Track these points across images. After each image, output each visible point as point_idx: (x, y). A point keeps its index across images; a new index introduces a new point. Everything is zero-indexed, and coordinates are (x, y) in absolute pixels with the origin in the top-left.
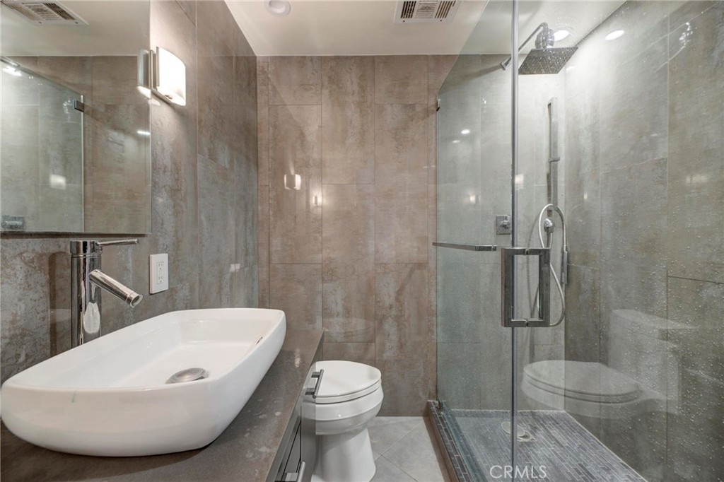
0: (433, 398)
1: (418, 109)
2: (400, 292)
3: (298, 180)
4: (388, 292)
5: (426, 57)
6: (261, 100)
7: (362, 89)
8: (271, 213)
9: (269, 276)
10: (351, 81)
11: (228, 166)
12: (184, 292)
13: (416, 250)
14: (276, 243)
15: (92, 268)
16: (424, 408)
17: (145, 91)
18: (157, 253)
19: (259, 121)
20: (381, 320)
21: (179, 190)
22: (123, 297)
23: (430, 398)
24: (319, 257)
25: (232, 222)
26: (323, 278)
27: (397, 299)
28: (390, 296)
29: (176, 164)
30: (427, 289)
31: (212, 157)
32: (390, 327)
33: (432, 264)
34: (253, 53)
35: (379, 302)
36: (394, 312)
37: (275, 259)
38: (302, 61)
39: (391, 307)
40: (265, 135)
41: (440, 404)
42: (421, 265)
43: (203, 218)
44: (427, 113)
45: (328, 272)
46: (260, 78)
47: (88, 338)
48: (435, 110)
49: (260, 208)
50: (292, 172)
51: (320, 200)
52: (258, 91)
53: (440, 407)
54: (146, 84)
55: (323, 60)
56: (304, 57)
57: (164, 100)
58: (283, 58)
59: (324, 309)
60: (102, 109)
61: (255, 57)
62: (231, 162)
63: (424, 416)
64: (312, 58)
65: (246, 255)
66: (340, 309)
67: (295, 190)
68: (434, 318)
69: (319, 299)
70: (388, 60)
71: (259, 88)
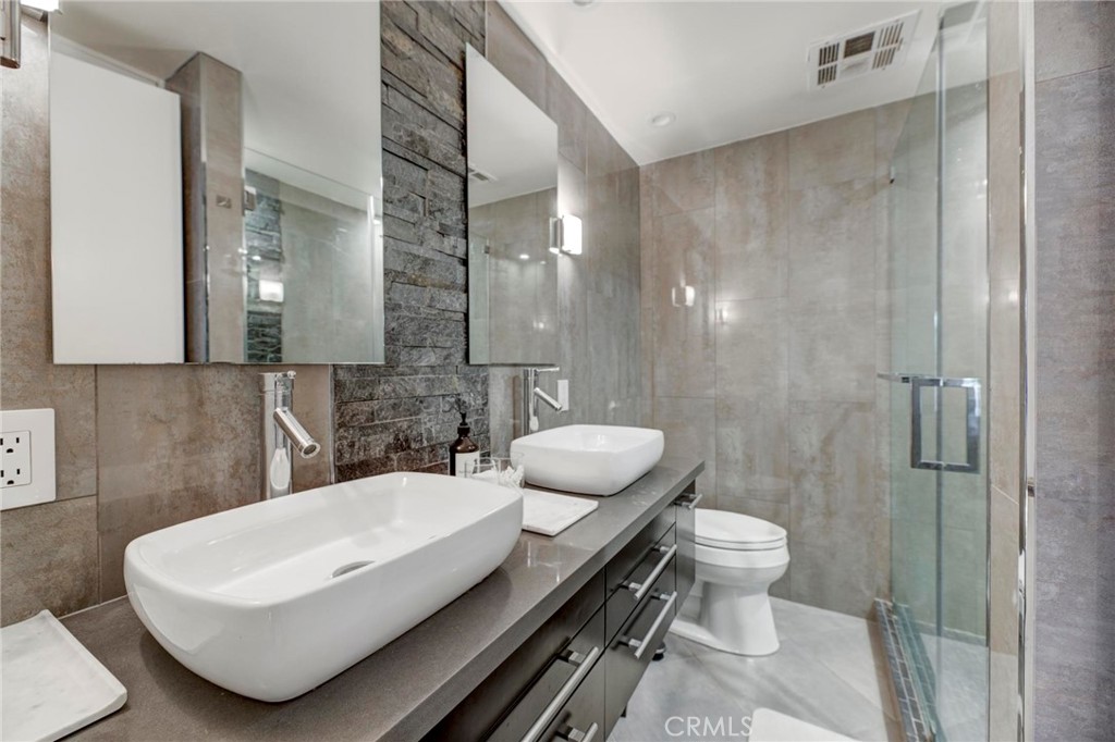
0: (885, 597)
1: (858, 186)
2: (828, 440)
3: (690, 293)
4: (809, 441)
5: (872, 111)
6: (644, 213)
7: (770, 175)
8: (655, 339)
9: (653, 411)
10: (755, 170)
11: (611, 295)
12: (578, 415)
13: (855, 383)
14: (661, 373)
15: (535, 386)
16: (868, 607)
17: (554, 250)
18: (561, 379)
19: (642, 237)
20: (799, 477)
21: (574, 326)
22: (553, 407)
23: (878, 596)
24: (711, 392)
25: (615, 351)
26: (717, 417)
27: (823, 451)
28: (811, 445)
29: (573, 303)
30: (873, 440)
31: (599, 290)
32: (811, 485)
33: (883, 405)
34: (635, 163)
35: (795, 452)
36: (818, 467)
37: (659, 392)
38: (690, 160)
39: (813, 460)
40: (648, 254)
41: (895, 606)
42: (862, 406)
43: (591, 349)
44: (874, 188)
45: (724, 411)
46: (643, 188)
47: (532, 432)
48: (889, 181)
49: (642, 333)
50: (683, 284)
51: (725, 315)
52: (641, 204)
53: (894, 610)
54: (555, 245)
55: (718, 151)
56: (694, 154)
57: (566, 253)
58: (669, 161)
59: (718, 454)
60: (502, 249)
61: (638, 168)
62: (614, 290)
63: (867, 619)
64: (703, 153)
65: (629, 385)
66: (739, 455)
67: (687, 308)
68: (887, 484)
69: (712, 441)
70: (808, 131)
71: (643, 199)
